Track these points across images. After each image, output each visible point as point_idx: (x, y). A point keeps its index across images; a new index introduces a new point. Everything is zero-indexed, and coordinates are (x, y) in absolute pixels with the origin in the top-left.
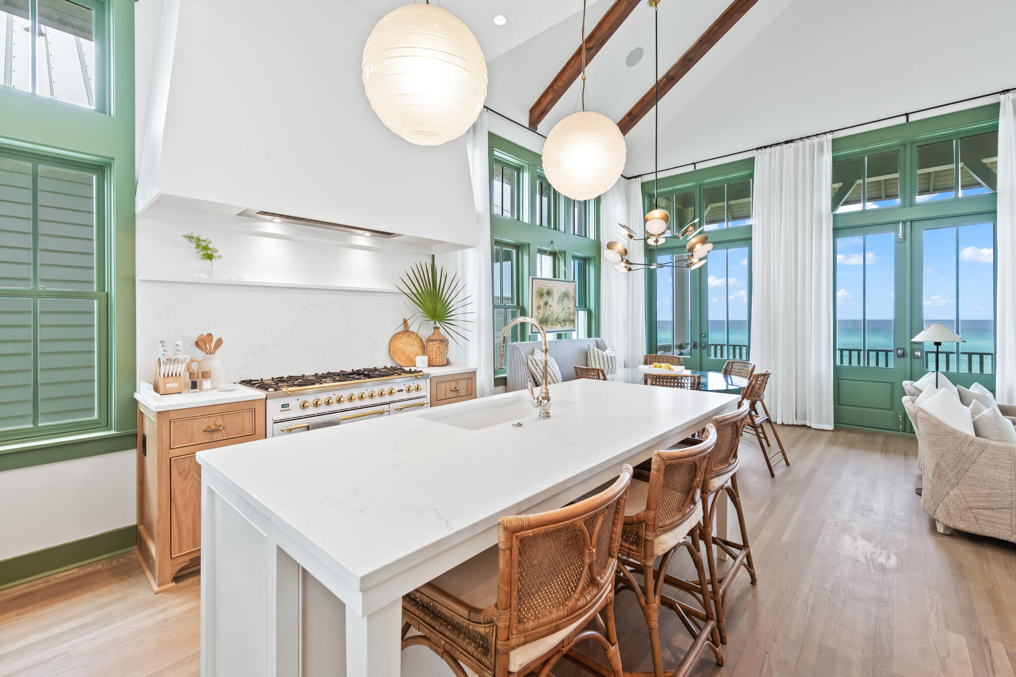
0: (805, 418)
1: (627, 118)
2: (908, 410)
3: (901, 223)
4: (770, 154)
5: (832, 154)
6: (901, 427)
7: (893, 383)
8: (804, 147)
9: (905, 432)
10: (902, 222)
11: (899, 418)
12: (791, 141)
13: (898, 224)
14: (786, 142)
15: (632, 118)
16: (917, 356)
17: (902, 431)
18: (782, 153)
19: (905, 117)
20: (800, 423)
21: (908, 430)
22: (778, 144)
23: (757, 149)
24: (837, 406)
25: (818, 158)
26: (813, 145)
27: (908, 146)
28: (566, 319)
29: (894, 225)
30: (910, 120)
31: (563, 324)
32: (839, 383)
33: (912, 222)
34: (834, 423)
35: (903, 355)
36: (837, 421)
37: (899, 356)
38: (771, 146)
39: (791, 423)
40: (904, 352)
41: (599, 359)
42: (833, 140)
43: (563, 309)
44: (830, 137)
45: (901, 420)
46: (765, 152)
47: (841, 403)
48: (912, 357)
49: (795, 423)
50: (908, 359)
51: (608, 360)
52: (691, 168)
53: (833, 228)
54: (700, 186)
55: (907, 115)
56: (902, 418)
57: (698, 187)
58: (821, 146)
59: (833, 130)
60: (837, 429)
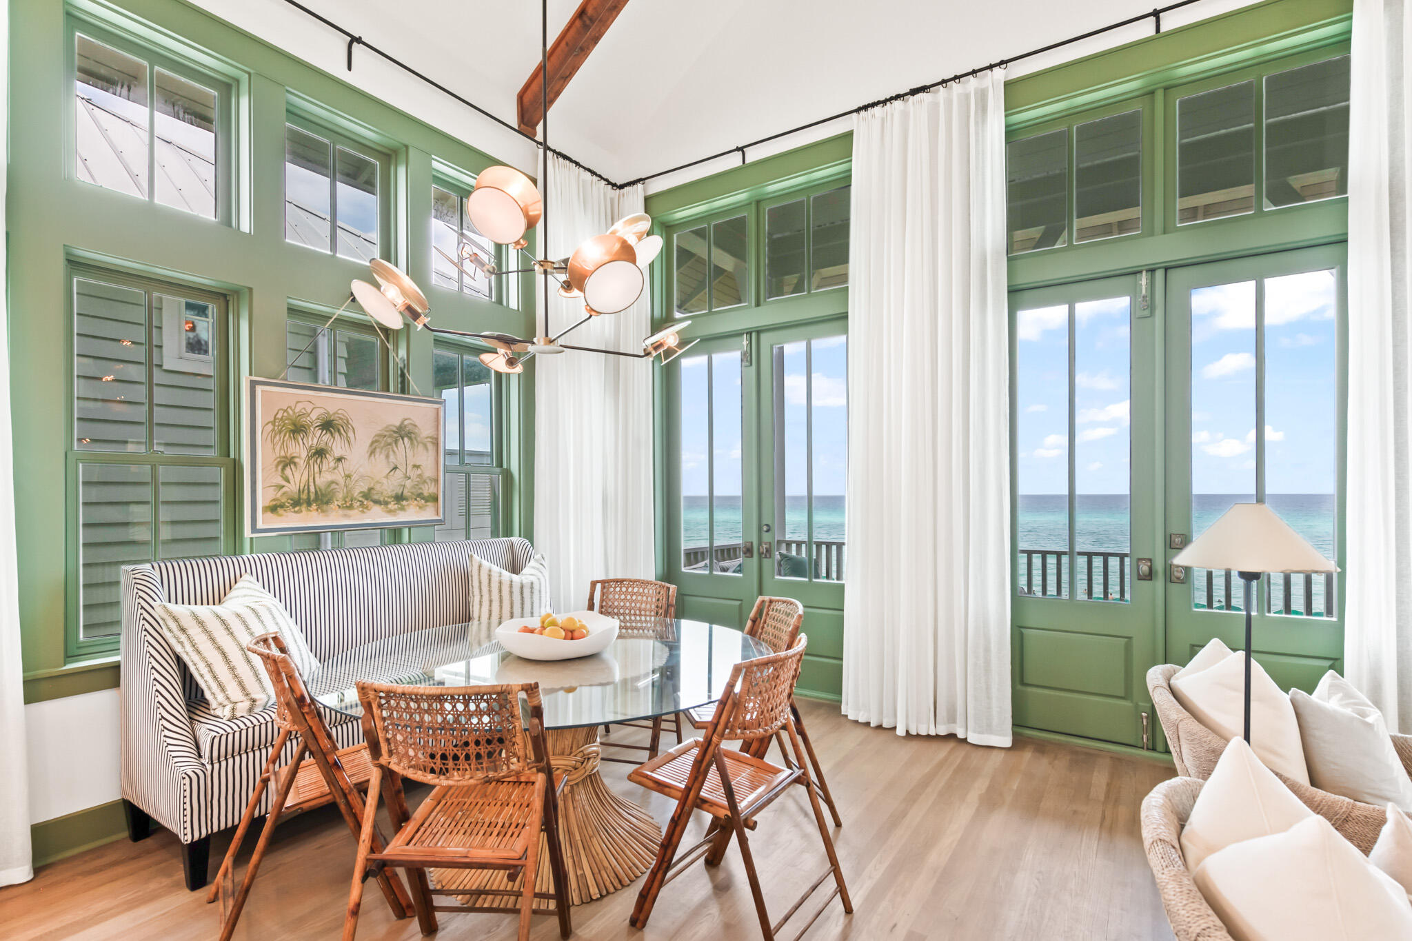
0: (952, 719)
1: (578, 23)
2: (1161, 711)
3: (1144, 273)
4: (883, 120)
5: (1006, 116)
6: (1145, 740)
7: (1130, 638)
8: (949, 102)
9: (1154, 749)
10: (1147, 271)
11: (1142, 716)
12: (923, 89)
13: (1138, 275)
14: (914, 92)
15: (588, 22)
16: (1178, 578)
17: (1148, 749)
18: (905, 115)
19: (1153, 19)
20: (942, 731)
21: (1160, 747)
22: (898, 97)
23: (858, 110)
24: (1019, 687)
25: (976, 123)
26: (967, 96)
27: (1159, 95)
28: (406, 493)
29: (1130, 279)
30: (1164, 28)
31: (392, 506)
32: (1022, 634)
33: (1166, 269)
34: (1014, 725)
35: (1150, 576)
36: (1019, 722)
37: (1140, 578)
38: (884, 102)
39: (924, 733)
40: (1151, 568)
41: (490, 591)
42: (1008, 85)
43: (395, 468)
44: (999, 75)
45: (1145, 723)
46: (873, 116)
47: (1028, 680)
48: (1168, 579)
49: (933, 733)
50: (1159, 583)
51: (511, 593)
52: (735, 161)
53: (1008, 286)
54: (758, 202)
55: (1156, 14)
56: (1147, 718)
57: (753, 206)
58: (982, 96)
59: (1005, 58)
60: (1019, 742)
